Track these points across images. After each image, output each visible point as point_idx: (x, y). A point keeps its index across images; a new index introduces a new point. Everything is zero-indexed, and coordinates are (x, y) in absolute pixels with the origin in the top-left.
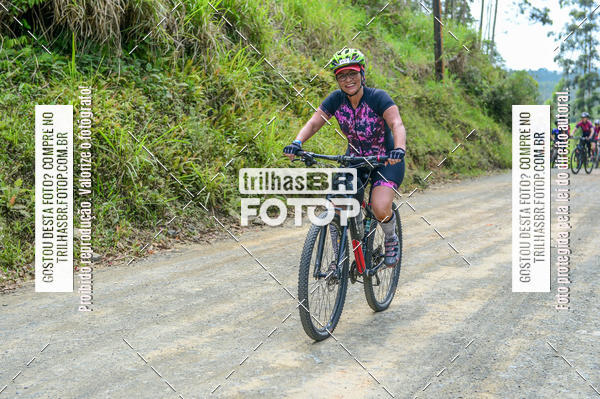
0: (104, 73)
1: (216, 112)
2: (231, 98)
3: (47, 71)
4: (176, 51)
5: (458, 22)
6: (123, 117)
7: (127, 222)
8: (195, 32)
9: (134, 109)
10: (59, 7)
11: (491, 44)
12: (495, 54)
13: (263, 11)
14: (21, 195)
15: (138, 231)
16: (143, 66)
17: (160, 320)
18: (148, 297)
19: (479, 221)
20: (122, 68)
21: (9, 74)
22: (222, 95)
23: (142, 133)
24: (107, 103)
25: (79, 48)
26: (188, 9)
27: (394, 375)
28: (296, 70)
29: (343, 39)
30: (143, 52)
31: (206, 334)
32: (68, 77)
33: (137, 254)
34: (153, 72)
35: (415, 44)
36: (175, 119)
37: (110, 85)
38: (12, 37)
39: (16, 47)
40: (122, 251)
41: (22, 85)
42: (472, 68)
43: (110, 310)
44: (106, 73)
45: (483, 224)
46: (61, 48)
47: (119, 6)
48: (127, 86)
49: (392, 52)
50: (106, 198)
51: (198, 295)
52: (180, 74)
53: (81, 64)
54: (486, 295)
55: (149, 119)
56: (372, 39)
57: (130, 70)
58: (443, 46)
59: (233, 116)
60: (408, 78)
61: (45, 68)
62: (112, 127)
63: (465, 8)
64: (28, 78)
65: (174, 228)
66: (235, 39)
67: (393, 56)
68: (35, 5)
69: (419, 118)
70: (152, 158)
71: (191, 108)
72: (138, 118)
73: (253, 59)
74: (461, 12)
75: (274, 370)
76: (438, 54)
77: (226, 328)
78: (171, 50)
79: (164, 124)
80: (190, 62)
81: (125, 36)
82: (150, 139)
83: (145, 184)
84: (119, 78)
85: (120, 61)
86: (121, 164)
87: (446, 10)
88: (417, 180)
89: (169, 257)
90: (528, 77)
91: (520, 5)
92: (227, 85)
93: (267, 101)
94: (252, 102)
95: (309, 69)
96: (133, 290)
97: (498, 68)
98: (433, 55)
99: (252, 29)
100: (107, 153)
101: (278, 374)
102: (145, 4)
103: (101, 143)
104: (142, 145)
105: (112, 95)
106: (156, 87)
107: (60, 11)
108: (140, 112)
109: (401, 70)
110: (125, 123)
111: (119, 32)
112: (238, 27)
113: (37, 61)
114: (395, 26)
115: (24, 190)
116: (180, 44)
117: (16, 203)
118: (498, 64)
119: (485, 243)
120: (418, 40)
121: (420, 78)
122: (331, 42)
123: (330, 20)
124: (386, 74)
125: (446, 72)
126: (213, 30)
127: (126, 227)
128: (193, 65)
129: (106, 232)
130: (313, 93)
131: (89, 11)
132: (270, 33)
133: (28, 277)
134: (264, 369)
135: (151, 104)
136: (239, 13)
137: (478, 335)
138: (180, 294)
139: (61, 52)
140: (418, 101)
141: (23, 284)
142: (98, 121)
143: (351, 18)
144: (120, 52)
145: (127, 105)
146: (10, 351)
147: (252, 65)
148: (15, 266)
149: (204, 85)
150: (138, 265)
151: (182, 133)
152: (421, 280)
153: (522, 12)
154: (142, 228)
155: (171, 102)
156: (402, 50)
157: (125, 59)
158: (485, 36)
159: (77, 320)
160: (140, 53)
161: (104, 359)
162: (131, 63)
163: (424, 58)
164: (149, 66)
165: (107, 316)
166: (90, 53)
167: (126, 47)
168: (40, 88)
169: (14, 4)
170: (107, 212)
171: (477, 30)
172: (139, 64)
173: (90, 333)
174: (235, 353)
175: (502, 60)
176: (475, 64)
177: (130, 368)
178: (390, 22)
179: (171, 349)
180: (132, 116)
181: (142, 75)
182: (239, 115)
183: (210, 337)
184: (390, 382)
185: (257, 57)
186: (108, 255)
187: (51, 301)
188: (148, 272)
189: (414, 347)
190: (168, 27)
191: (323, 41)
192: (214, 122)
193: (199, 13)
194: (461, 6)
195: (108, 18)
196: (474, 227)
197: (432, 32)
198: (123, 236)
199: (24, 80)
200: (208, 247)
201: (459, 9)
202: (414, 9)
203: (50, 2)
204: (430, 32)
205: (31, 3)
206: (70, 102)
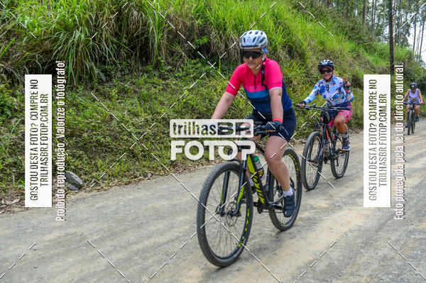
2: (290, 85)
5: (402, 47)
10: (213, 45)
11: (419, 56)
12: (421, 61)
13: (306, 44)
19: (415, 141)
21: (192, 76)
25: (222, 63)
29: (344, 56)
35: (380, 57)
38: (193, 59)
39: (195, 64)
41: (197, 80)
42: (410, 68)
45: (417, 143)
49: (368, 61)
53: (223, 71)
54: (422, 176)
56: (358, 56)
58: (394, 58)
63: (405, 40)
64: (200, 77)
66: (292, 57)
67: (369, 63)
68: (203, 45)
73: (301, 66)
74: (403, 42)
75: (316, 208)
76: (392, 62)
92: (289, 79)
93: (308, 85)
94: (300, 86)
97: (423, 68)
98: (389, 62)
99: (300, 52)
100: (234, 110)
107: (214, 47)
109: (373, 70)
112: (294, 52)
114: (370, 49)
118: (423, 66)
119: (419, 152)
120: (381, 55)
122: (338, 57)
123: (338, 47)
124: (365, 72)
126: (282, 53)
131: (227, 46)
132: (309, 54)
136: (294, 45)
141: (199, 168)
143: (348, 46)
147: (300, 69)
156: (373, 60)
158: (416, 52)
163: (384, 64)
166: (226, 65)
168: (205, 82)
171: (412, 50)
176: (411, 66)
178: (367, 47)
182: (294, 92)
184: (375, 216)
185: (303, 65)
193: (276, 46)
194: (403, 38)
196: (413, 144)
199: (198, 78)
201: (402, 40)
202: (379, 40)
203: (209, 43)
204: (388, 51)
205: (201, 43)
206: (218, 87)
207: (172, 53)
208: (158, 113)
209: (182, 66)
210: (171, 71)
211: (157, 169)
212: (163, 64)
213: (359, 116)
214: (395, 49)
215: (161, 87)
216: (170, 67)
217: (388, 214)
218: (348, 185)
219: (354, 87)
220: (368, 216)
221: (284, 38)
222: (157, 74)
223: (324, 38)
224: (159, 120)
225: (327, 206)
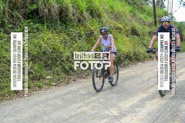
0: (54, 29)
1: (88, 39)
2: (93, 35)
3: (38, 29)
4: (76, 21)
5: (161, 8)
6: (61, 42)
7: (63, 73)
8: (81, 15)
9: (64, 39)
10: (41, 10)
11: (171, 14)
12: (173, 17)
13: (101, 8)
14: (32, 67)
15: (67, 76)
16: (66, 26)
17: (75, 102)
18: (71, 96)
20: (60, 27)
22: (90, 34)
23: (67, 46)
24: (56, 38)
25: (47, 22)
26: (79, 8)
27: (147, 117)
28: (112, 25)
29: (126, 15)
30: (66, 22)
31: (89, 106)
32: (44, 31)
33: (67, 83)
34: (69, 28)
35: (148, 15)
36: (76, 42)
37: (56, 33)
38: (27, 20)
39: (28, 23)
40: (62, 82)
41: (31, 34)
43: (60, 100)
44: (55, 29)
46: (41, 22)
47: (58, 9)
48: (62, 33)
49: (141, 18)
50: (57, 66)
51: (86, 94)
52: (77, 28)
53: (47, 27)
55: (69, 42)
56: (135, 15)
57: (62, 28)
58: (157, 16)
59: (93, 40)
60: (146, 26)
61: (37, 28)
62: (58, 45)
63: (163, 4)
64: (32, 32)
65: (77, 75)
66: (93, 17)
67: (141, 19)
68: (33, 10)
69: (150, 38)
70: (70, 54)
71: (81, 38)
72: (65, 42)
73: (99, 23)
74: (162, 5)
75: (110, 116)
76: (155, 18)
77: (95, 104)
78: (74, 21)
79: (73, 43)
80: (80, 24)
81: (60, 18)
82: (69, 48)
83: (68, 62)
84: (59, 30)
85: (59, 25)
86: (61, 56)
87: (157, 4)
88: (150, 57)
89: (76, 83)
90: (184, 24)
91: (180, 2)
92: (91, 31)
95: (116, 24)
96: (66, 94)
97: (174, 21)
98: (154, 18)
99: (98, 13)
100: (56, 53)
101: (112, 118)
102: (66, 8)
103: (55, 50)
104: (67, 50)
105: (57, 35)
106: (70, 33)
107: (41, 11)
108: (66, 40)
109: (144, 23)
110: (61, 44)
111: (58, 16)
112: (94, 13)
113: (35, 26)
114: (143, 11)
115: (32, 65)
116: (77, 19)
117: (30, 69)
118: (174, 20)
120: (149, 14)
121: (150, 25)
122: (122, 16)
123: (121, 9)
124: (139, 25)
125: (158, 23)
126: (86, 14)
127: (63, 75)
128: (81, 25)
129: (57, 77)
130: (117, 32)
131: (49, 11)
132: (104, 14)
133: (35, 91)
134: (107, 116)
135: (69, 38)
136: (94, 9)
137: (173, 104)
138: (80, 95)
139: (42, 23)
140: (150, 33)
141: (34, 93)
142: (53, 43)
143: (127, 9)
144: (59, 22)
145: (62, 38)
146: (31, 113)
147: (98, 24)
148: (31, 88)
149: (84, 31)
150: (67, 86)
151: (79, 46)
152: (154, 87)
153: (181, 4)
154: (68, 75)
155: (75, 37)
156: (144, 18)
157: (61, 25)
158: (169, 12)
159: (50, 103)
160: (65, 23)
161: (59, 115)
162: (62, 25)
163: (151, 20)
164: (68, 26)
165: (59, 102)
166: (50, 23)
167: (60, 21)
168: (36, 34)
169: (27, 10)
170: (57, 70)
171: (167, 10)
172: (65, 26)
173: (54, 107)
174: (98, 112)
175: (175, 19)
177: (67, 117)
179: (79, 111)
180: (63, 41)
181: (66, 29)
182: (95, 40)
183: (90, 107)
184: (146, 119)
186: (58, 84)
187: (42, 98)
188: (71, 88)
189: (153, 108)
190: (73, 14)
191: (119, 16)
192: (88, 42)
193: (82, 10)
194: (161, 3)
195: (55, 12)
197: (153, 12)
198: (62, 78)
199: (31, 32)
200: (88, 80)
201: (161, 4)
202: (147, 4)
203: (38, 9)
204: (152, 11)
205: (32, 9)
206: (45, 38)
207: (12, 16)
208: (4, 57)
209: (20, 24)
210: (13, 28)
211: (5, 96)
212: (6, 23)
213: (137, 54)
214: (157, 9)
215: (6, 39)
216: (11, 25)
217: (155, 118)
218: (131, 100)
219: (133, 35)
220: (142, 120)
221: (88, 4)
222: (3, 30)
223: (112, 4)
224: (5, 62)
225: (117, 114)
